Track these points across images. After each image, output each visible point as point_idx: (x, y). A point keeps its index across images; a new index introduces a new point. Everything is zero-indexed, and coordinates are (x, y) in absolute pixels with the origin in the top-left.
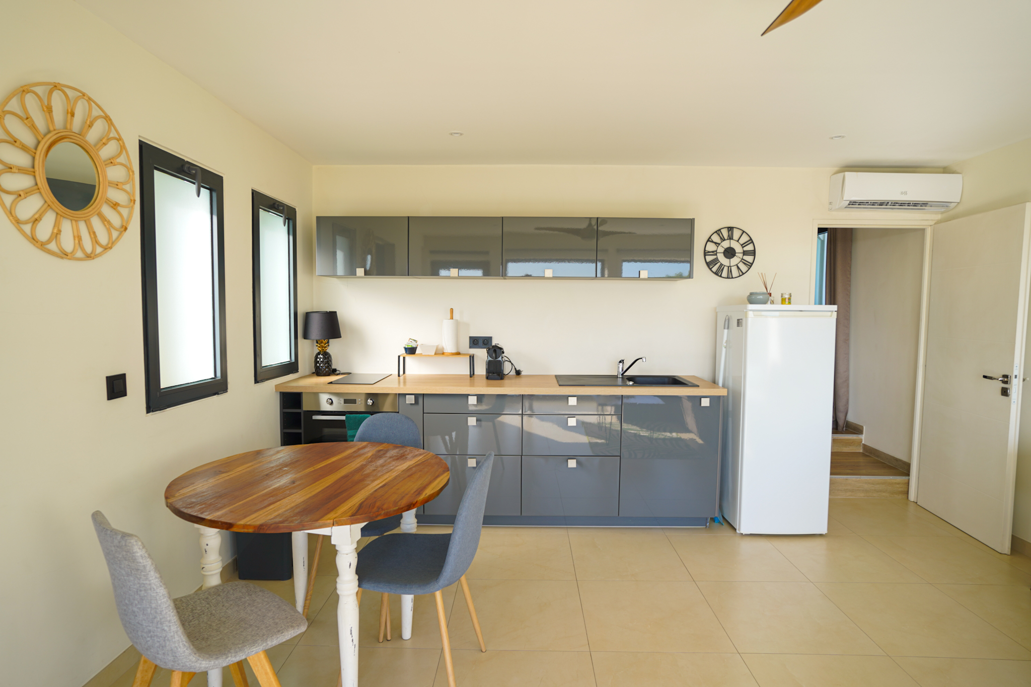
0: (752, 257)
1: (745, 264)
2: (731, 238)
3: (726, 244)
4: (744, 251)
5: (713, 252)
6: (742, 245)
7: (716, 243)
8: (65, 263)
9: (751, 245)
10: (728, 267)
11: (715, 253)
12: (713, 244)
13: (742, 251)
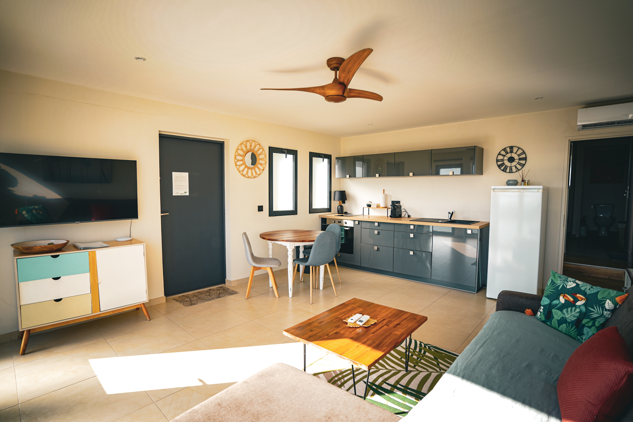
0: (525, 161)
1: (520, 165)
2: (512, 152)
3: (509, 155)
4: (519, 158)
5: (501, 160)
6: (518, 155)
7: (503, 155)
8: (249, 179)
9: (524, 155)
10: (510, 167)
11: (502, 160)
12: (502, 156)
13: (518, 158)
